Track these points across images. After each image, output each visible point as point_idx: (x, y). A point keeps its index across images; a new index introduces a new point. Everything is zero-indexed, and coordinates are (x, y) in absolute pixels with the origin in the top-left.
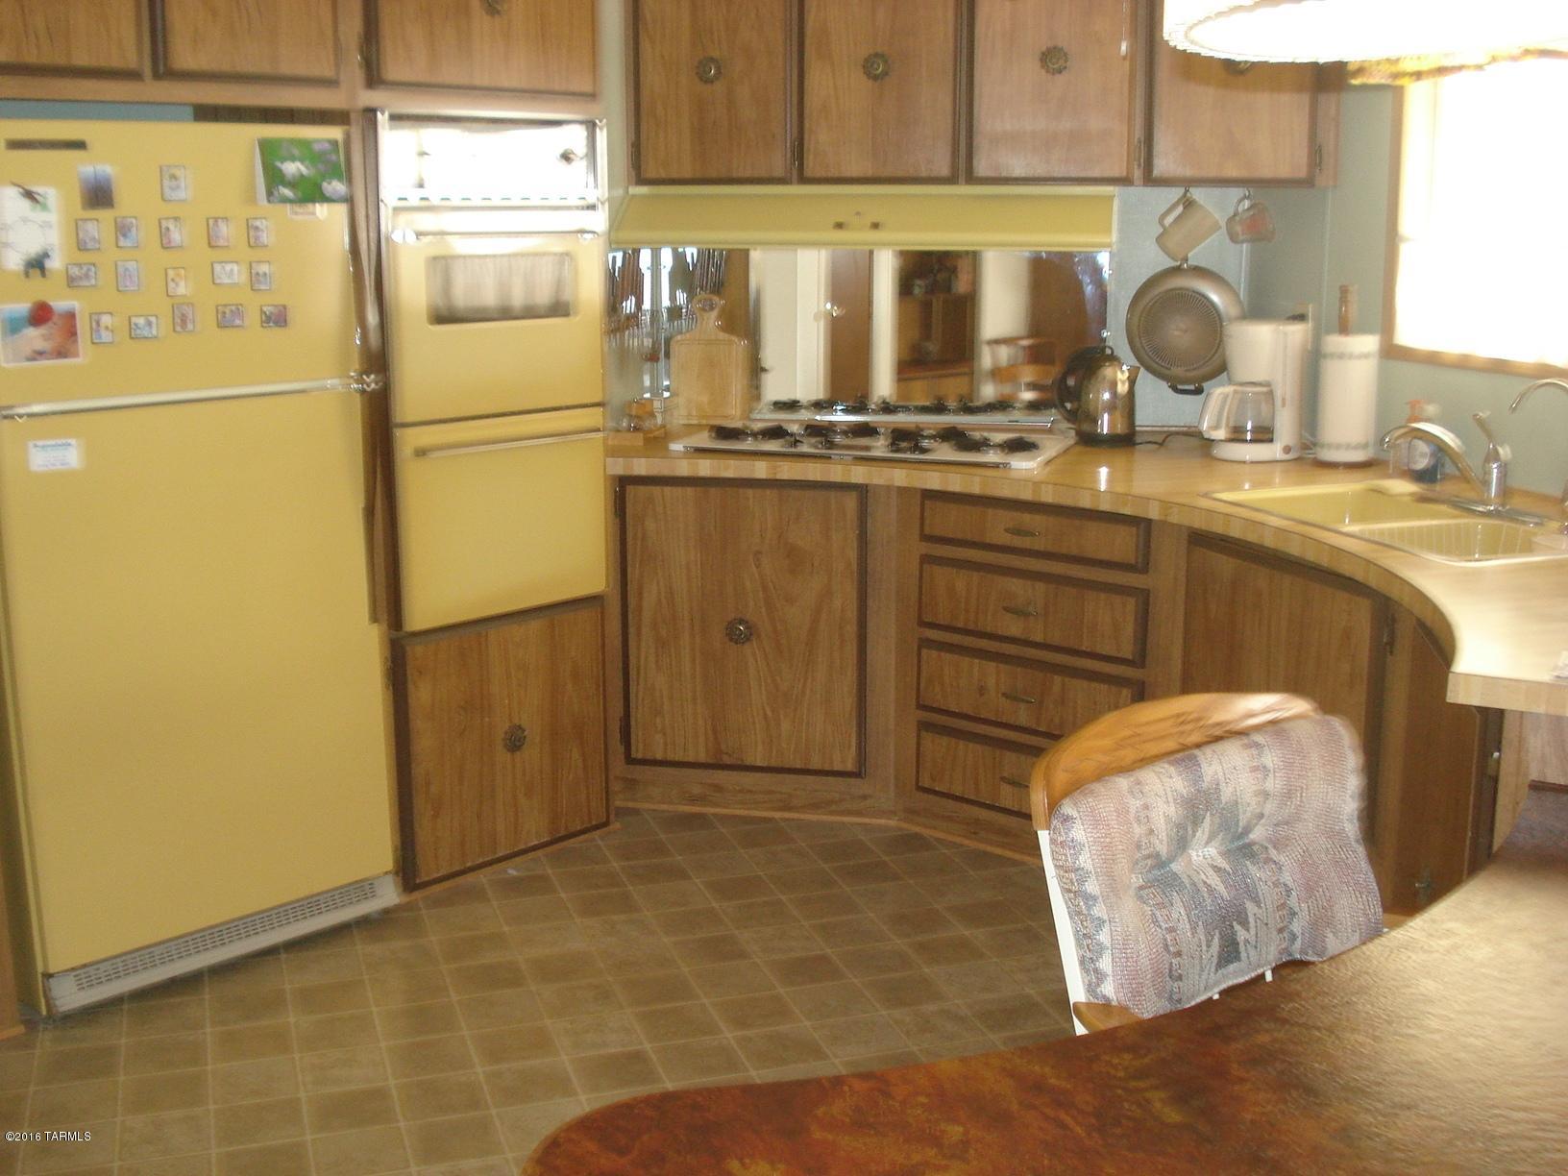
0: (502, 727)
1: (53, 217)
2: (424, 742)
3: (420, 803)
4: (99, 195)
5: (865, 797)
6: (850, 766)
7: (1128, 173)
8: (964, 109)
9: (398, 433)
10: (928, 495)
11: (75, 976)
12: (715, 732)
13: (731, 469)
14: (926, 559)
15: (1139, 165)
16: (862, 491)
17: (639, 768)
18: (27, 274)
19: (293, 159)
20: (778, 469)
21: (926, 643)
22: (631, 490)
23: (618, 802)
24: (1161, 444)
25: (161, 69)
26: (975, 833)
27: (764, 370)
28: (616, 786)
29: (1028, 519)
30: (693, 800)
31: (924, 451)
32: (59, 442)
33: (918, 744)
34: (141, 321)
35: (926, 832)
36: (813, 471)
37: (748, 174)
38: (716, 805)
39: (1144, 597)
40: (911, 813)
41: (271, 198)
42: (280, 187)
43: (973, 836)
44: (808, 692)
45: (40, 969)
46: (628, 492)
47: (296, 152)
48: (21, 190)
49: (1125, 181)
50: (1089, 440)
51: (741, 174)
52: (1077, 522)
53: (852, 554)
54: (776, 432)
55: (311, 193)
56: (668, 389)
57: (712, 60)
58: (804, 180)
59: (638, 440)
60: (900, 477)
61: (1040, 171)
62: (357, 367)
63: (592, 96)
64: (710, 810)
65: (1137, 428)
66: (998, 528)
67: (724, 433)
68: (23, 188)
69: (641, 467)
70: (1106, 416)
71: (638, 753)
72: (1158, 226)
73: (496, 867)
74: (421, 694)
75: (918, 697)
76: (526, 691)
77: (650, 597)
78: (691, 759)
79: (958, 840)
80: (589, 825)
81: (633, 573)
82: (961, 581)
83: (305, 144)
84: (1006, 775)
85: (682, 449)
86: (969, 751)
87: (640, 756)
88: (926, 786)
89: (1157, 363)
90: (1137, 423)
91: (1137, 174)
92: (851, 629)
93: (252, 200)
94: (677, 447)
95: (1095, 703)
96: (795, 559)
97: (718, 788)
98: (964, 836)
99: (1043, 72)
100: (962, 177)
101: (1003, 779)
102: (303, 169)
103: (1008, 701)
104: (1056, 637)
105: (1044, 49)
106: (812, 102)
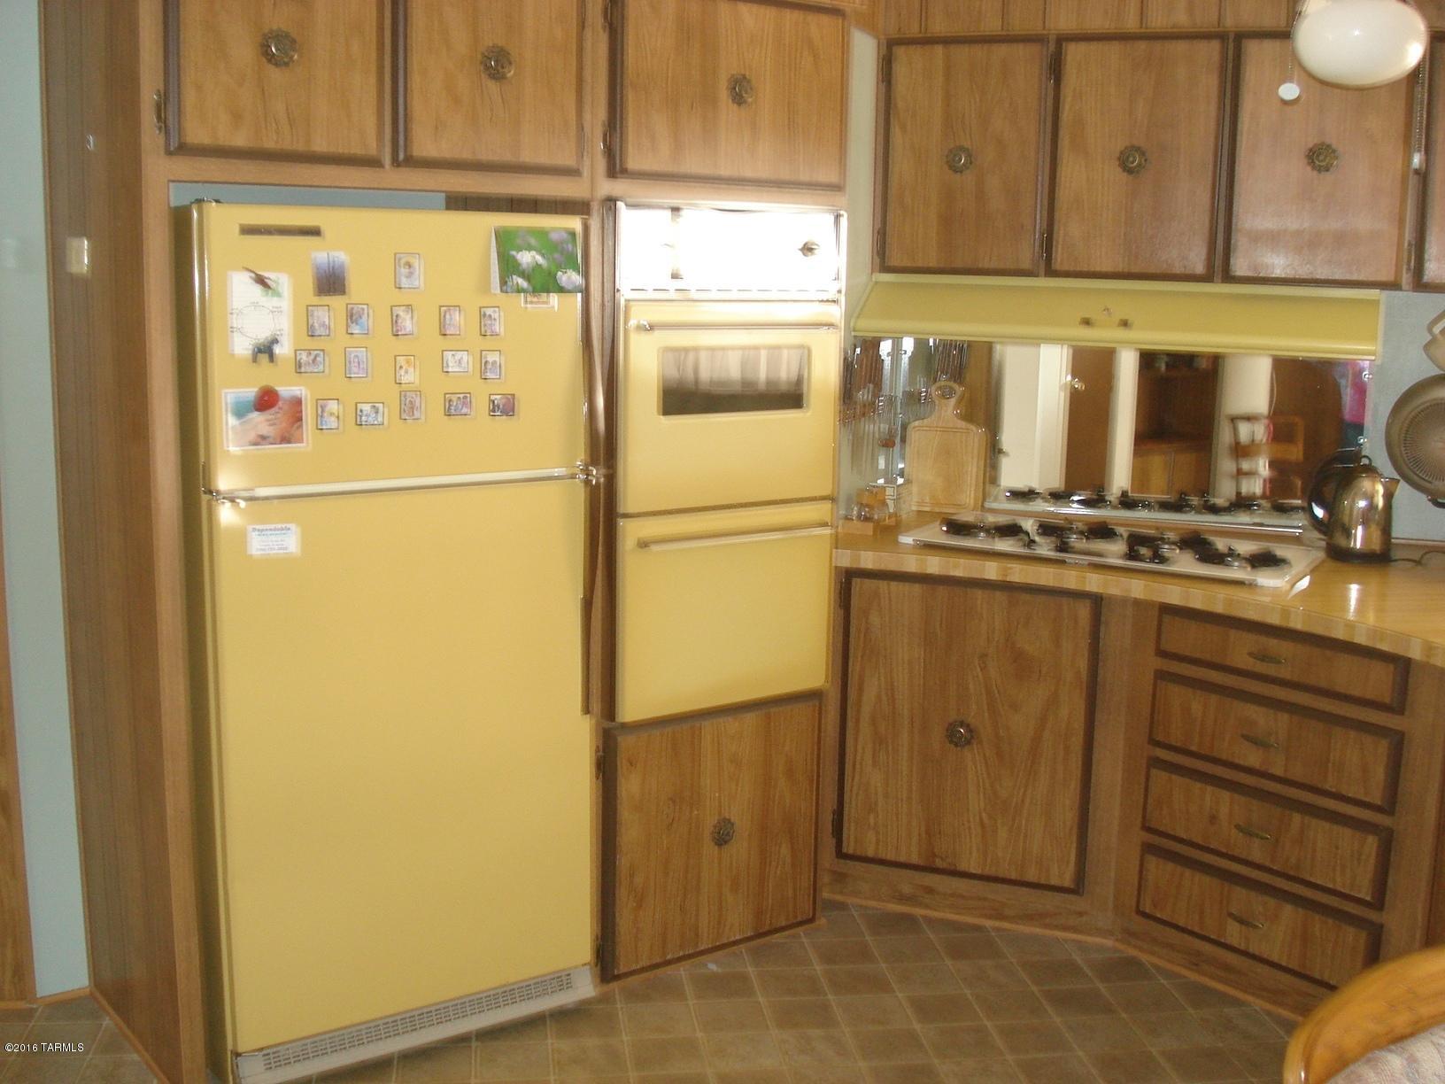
0: (710, 821)
1: (285, 303)
2: (630, 832)
3: (622, 894)
4: (331, 283)
5: (1081, 914)
6: (1067, 882)
7: (1396, 277)
8: (1222, 205)
9: (621, 522)
10: (1167, 610)
11: (264, 1055)
12: (928, 832)
13: (961, 568)
14: (1161, 675)
15: (1408, 269)
16: (1097, 602)
17: (850, 863)
18: (255, 360)
19: (529, 248)
20: (1010, 571)
21: (1155, 762)
22: (856, 582)
23: (826, 895)
24: (1418, 563)
25: (401, 156)
26: (1197, 965)
27: (1000, 451)
28: (826, 878)
29: (1273, 644)
30: (902, 899)
31: (1163, 560)
32: (279, 526)
33: (1142, 865)
34: (367, 408)
35: (1144, 958)
36: (1045, 576)
37: (993, 265)
38: (927, 907)
39: (1398, 743)
40: (1129, 935)
41: (505, 288)
42: (514, 277)
43: (1195, 967)
44: (1028, 801)
45: (230, 1046)
46: (853, 583)
47: (533, 241)
48: (253, 275)
49: (1394, 286)
50: (1340, 555)
51: (986, 264)
52: (1328, 653)
53: (1083, 664)
54: (1011, 530)
55: (544, 283)
56: (902, 474)
57: (961, 148)
58: (1051, 272)
59: (869, 529)
60: (1137, 588)
61: (1303, 272)
62: (583, 457)
63: (837, 188)
64: (918, 912)
65: (1393, 540)
66: (1241, 651)
67: (957, 528)
68: (256, 274)
69: (868, 560)
70: (1360, 529)
71: (849, 848)
72: (1428, 335)
73: (696, 960)
74: (630, 786)
75: (1144, 817)
76: (737, 785)
77: (870, 693)
78: (902, 859)
79: (1177, 969)
80: (795, 921)
81: (855, 667)
82: (1198, 704)
83: (542, 233)
84: (1234, 911)
85: (912, 543)
86: (1195, 883)
87: (851, 851)
88: (1147, 911)
89: (1418, 476)
90: (1394, 534)
91: (1406, 279)
92: (1077, 742)
93: (485, 288)
94: (907, 540)
95: (1337, 848)
96: (1022, 665)
97: (930, 890)
98: (1185, 967)
99: (1309, 168)
100: (1218, 276)
101: (1231, 915)
102: (539, 259)
103: (1241, 834)
104: (1297, 773)
105: (1311, 145)
106: (1063, 195)
